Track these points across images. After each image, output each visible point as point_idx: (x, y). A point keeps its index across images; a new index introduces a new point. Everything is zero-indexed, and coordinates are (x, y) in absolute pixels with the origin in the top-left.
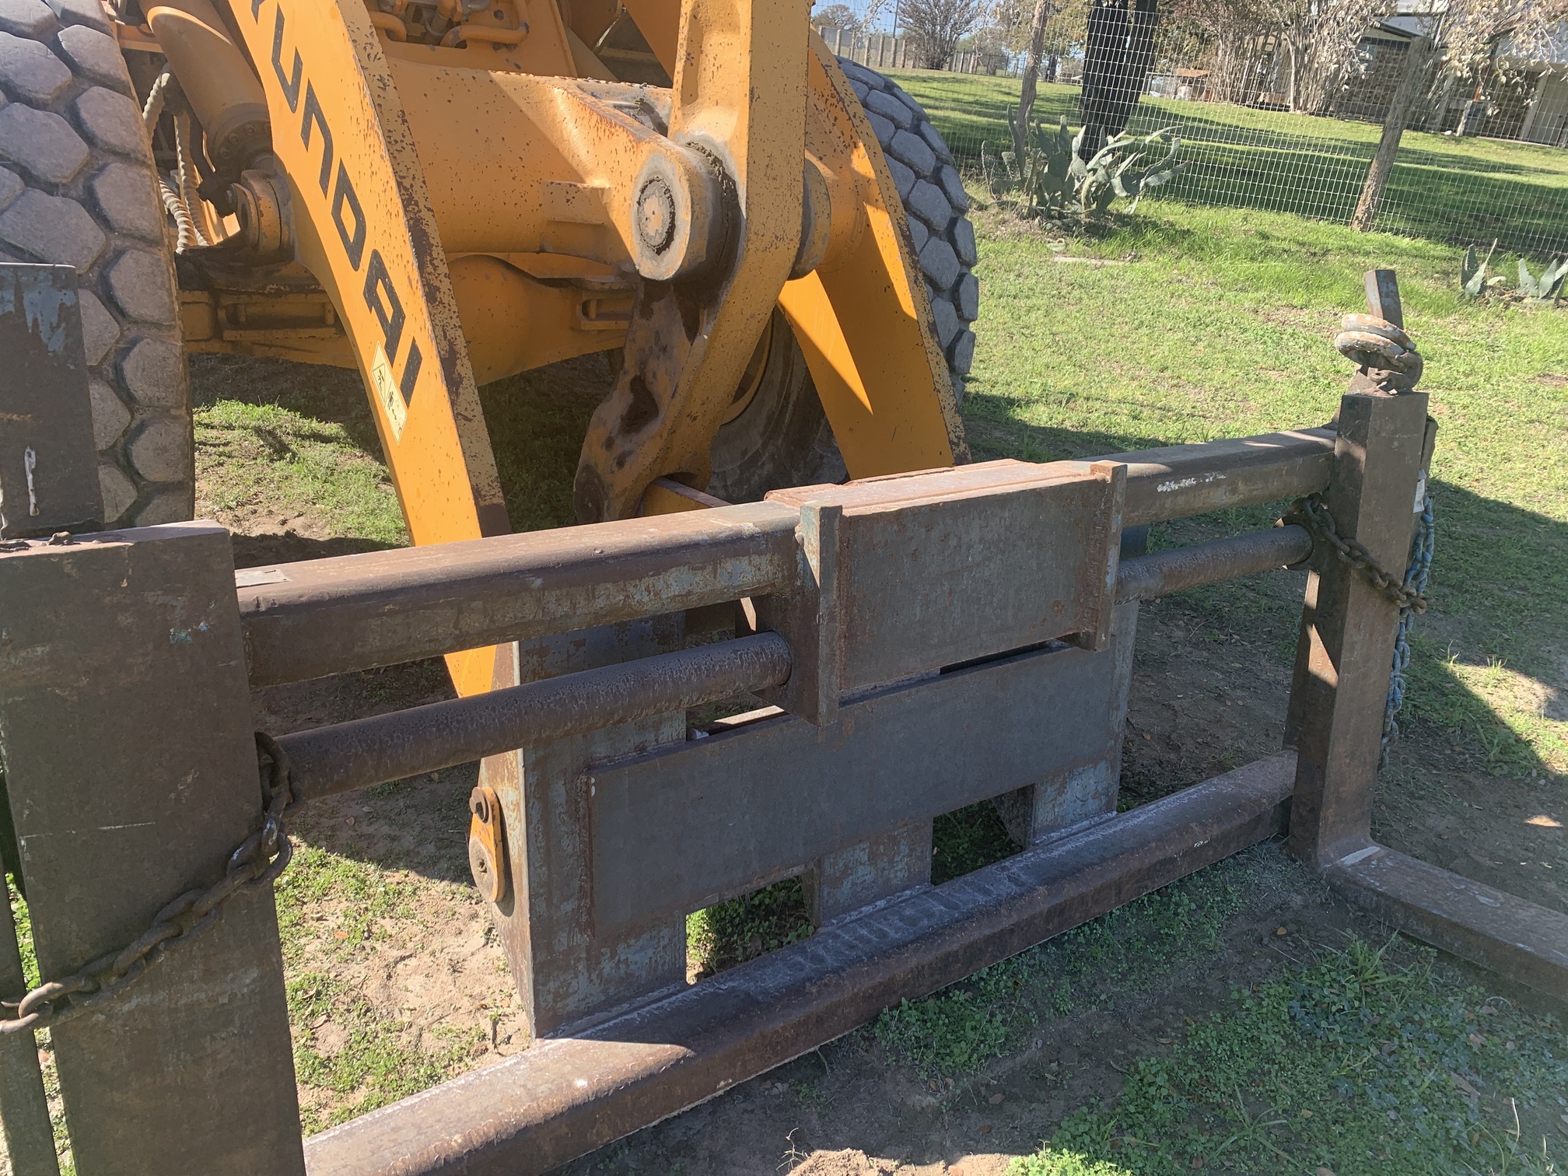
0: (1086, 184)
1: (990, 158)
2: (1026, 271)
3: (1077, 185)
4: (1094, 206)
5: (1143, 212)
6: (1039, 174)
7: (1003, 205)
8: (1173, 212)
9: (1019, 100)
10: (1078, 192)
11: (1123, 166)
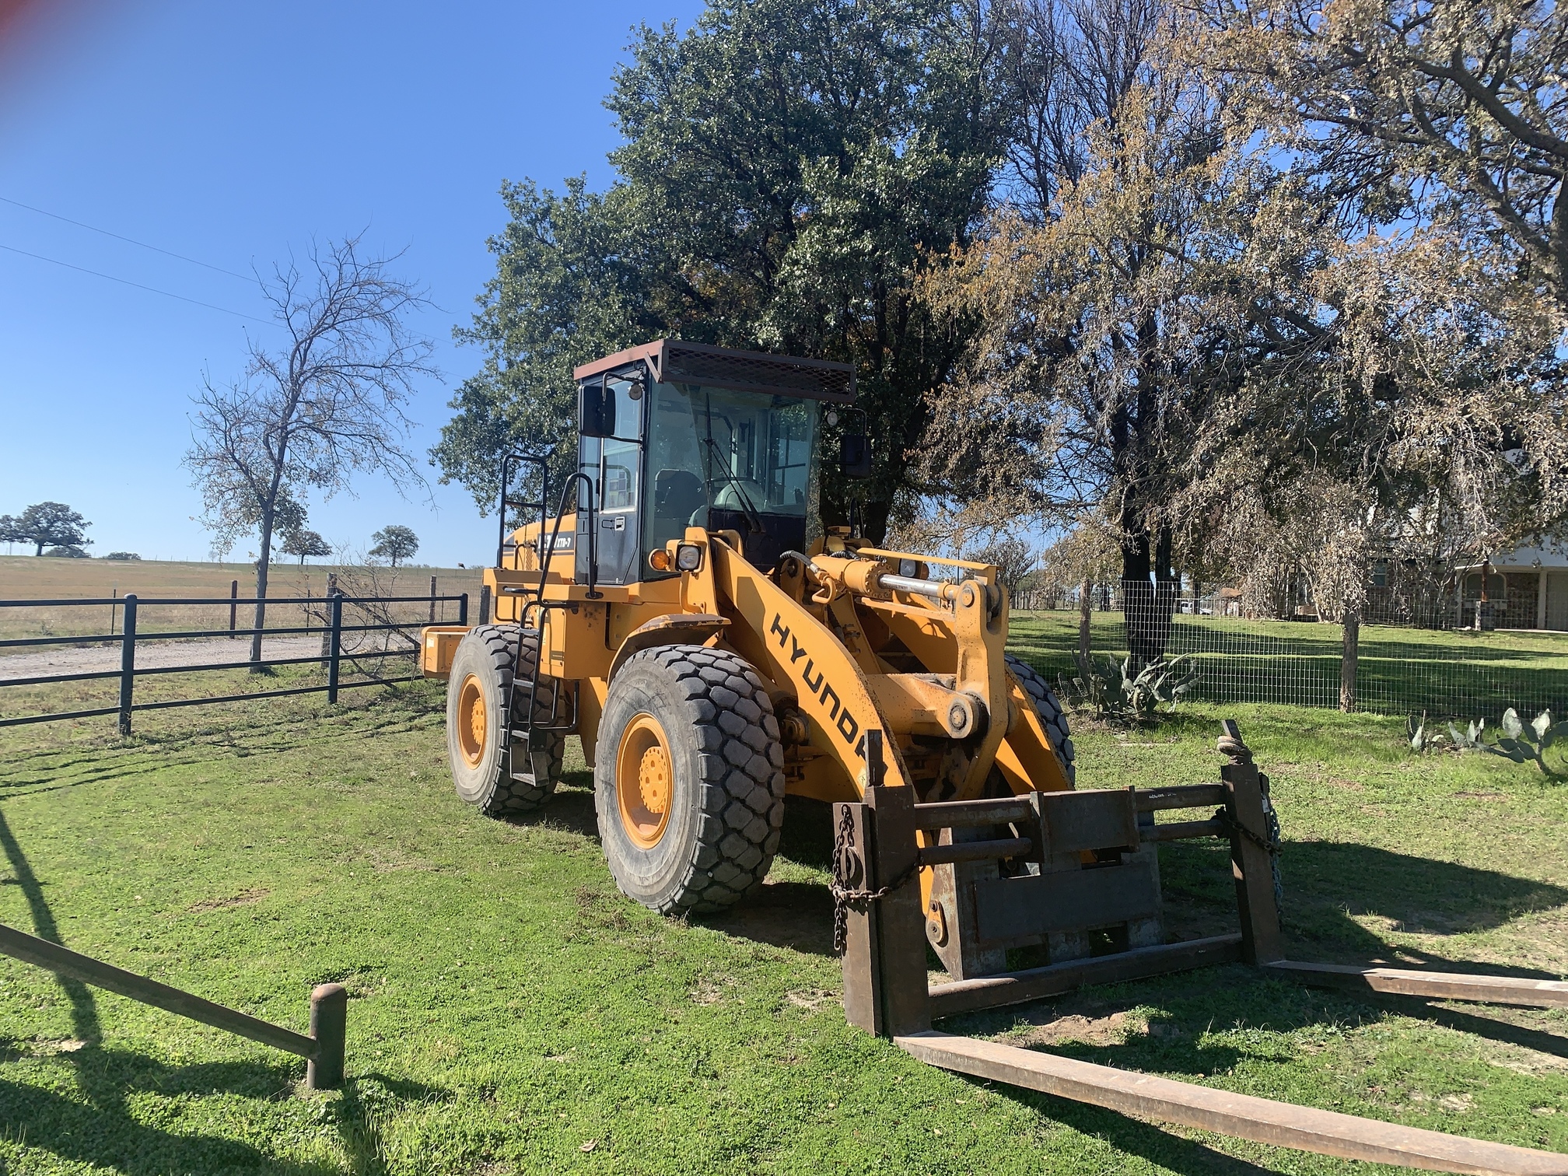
0: (1135, 695)
1: (1065, 682)
2: (1101, 752)
3: (1129, 696)
4: (1145, 709)
5: (1180, 710)
6: (1101, 691)
7: (1079, 713)
8: (1203, 709)
9: (1078, 631)
10: (1131, 700)
11: (1159, 681)
